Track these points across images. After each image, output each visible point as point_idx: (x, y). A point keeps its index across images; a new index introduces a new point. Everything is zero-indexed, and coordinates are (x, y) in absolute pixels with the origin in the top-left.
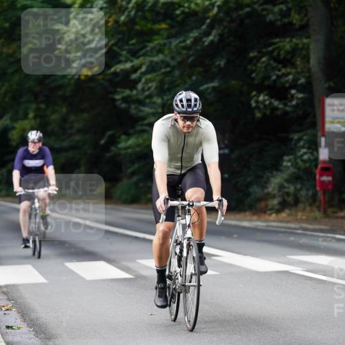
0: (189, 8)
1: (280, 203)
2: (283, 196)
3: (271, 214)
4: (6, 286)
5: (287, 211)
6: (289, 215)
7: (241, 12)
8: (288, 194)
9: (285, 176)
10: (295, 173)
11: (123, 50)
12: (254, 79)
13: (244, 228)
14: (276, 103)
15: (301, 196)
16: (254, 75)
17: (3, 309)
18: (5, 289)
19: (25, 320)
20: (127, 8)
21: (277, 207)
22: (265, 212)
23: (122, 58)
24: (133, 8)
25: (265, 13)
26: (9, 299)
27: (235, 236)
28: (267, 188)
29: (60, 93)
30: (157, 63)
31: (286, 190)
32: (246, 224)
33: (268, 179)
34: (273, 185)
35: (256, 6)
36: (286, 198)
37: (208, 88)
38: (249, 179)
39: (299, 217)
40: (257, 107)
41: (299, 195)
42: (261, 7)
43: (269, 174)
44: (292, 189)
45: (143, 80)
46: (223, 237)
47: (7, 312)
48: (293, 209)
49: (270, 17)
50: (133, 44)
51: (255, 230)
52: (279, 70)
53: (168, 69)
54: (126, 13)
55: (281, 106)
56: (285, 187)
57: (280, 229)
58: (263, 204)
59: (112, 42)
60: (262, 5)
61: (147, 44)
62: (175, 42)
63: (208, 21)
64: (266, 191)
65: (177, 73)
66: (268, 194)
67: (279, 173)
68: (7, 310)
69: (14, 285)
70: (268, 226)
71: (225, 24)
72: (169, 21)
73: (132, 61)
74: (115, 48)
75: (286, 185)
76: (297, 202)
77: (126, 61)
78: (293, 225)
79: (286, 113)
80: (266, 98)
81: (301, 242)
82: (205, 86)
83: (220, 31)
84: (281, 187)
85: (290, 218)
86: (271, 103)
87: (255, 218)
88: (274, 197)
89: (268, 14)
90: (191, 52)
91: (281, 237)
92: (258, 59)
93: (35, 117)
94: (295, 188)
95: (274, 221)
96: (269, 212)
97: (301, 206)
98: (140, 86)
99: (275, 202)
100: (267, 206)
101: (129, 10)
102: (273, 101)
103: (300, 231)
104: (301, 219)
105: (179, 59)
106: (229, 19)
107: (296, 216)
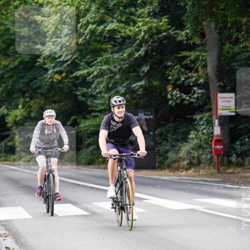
0: (125, 33)
1: (188, 164)
2: (190, 159)
3: (182, 171)
4: (5, 221)
5: (193, 169)
6: (194, 172)
7: (160, 36)
8: (193, 158)
9: (192, 146)
10: (198, 143)
11: (82, 62)
12: (170, 80)
13: (164, 180)
14: (184, 96)
15: (202, 159)
16: (170, 78)
17: (3, 236)
18: (4, 223)
19: (17, 244)
20: (84, 34)
21: (186, 166)
22: (178, 170)
23: (81, 67)
24: (88, 33)
25: (176, 36)
26: (6, 230)
27: (158, 186)
28: (179, 154)
29: (40, 91)
30: (104, 70)
31: (192, 155)
32: (165, 178)
33: (180, 148)
34: (183, 152)
35: (170, 32)
36: (192, 160)
37: (137, 86)
38: (167, 148)
39: (201, 173)
40: (172, 99)
41: (201, 159)
42: (174, 32)
43: (181, 145)
44: (195, 154)
45: (96, 82)
46: (150, 187)
47: (5, 238)
48: (197, 167)
49: (179, 38)
50: (88, 58)
51: (172, 182)
52: (186, 75)
53: (112, 75)
54: (83, 37)
55: (188, 98)
56: (191, 153)
57: (188, 181)
58: (176, 165)
59: (75, 57)
60: (174, 30)
61: (98, 58)
62: (116, 56)
63: (138, 41)
64: (179, 156)
65: (118, 76)
66: (180, 158)
67: (187, 144)
68: (6, 237)
69: (10, 220)
70: (180, 179)
71: (150, 43)
72: (112, 43)
73: (88, 69)
74: (76, 61)
75: (192, 152)
76: (199, 163)
77: (84, 69)
78: (197, 179)
79: (191, 103)
80: (178, 92)
81: (202, 189)
82: (136, 85)
83: (146, 48)
84: (189, 153)
85: (195, 174)
86: (181, 96)
87: (172, 174)
88: (184, 159)
89: (178, 37)
90: (126, 62)
91: (189, 186)
92: (172, 67)
93: (23, 108)
94: (198, 154)
95: (184, 176)
96: (180, 170)
97: (202, 165)
98: (93, 86)
99: (185, 163)
100: (179, 166)
101: (85, 35)
102: (182, 94)
103: (202, 183)
104: (202, 174)
105: (119, 67)
106: (152, 40)
107: (199, 172)
